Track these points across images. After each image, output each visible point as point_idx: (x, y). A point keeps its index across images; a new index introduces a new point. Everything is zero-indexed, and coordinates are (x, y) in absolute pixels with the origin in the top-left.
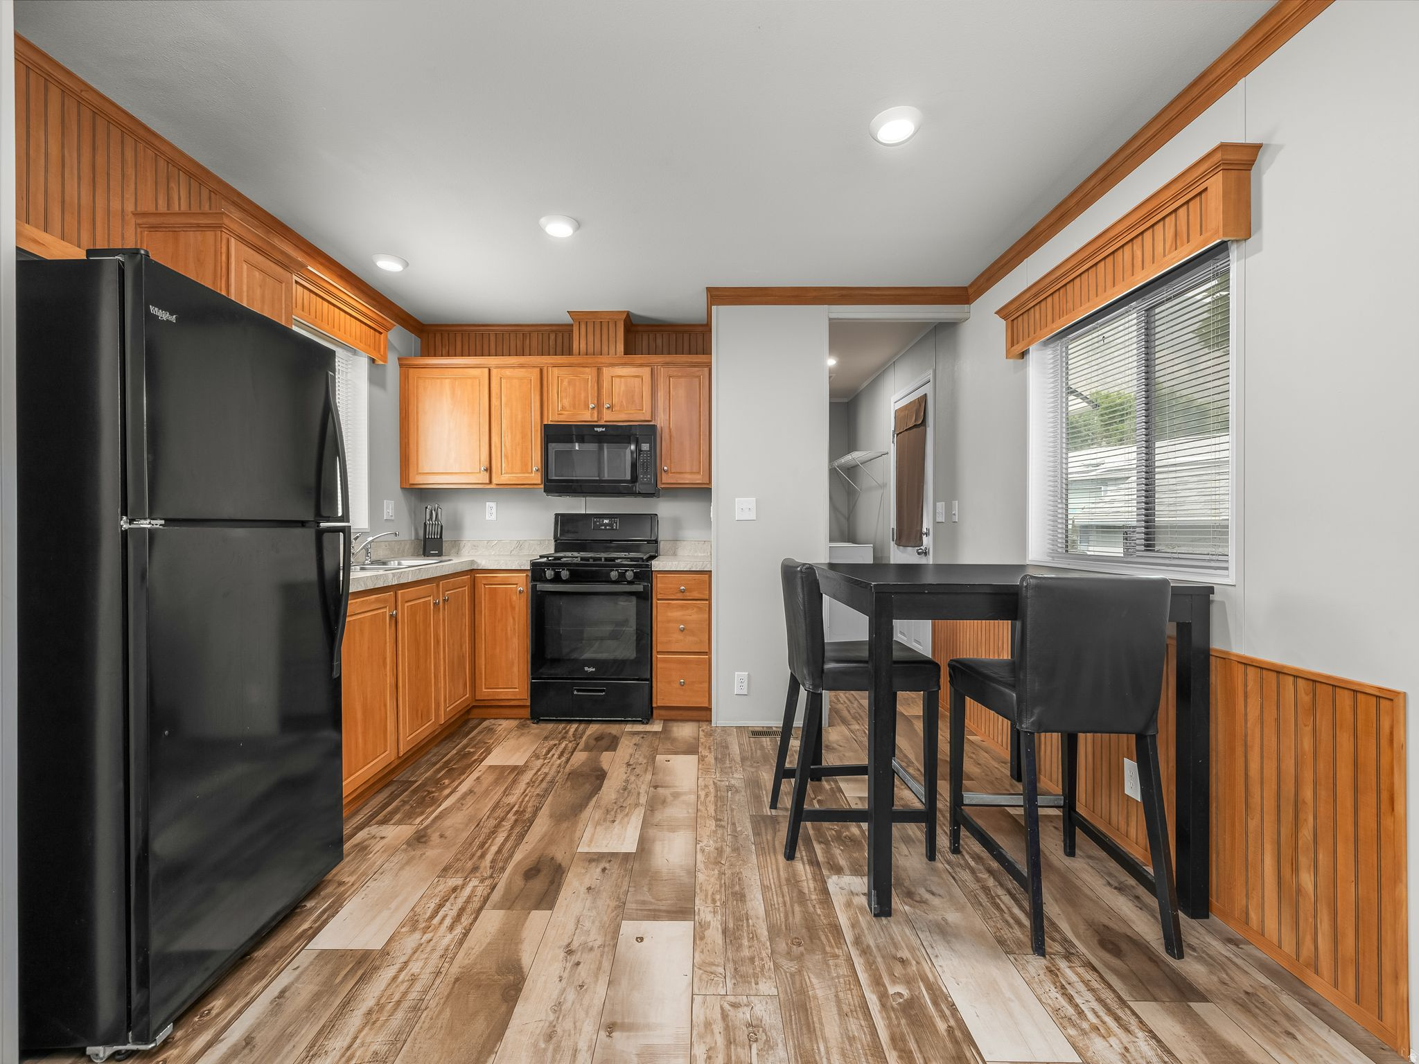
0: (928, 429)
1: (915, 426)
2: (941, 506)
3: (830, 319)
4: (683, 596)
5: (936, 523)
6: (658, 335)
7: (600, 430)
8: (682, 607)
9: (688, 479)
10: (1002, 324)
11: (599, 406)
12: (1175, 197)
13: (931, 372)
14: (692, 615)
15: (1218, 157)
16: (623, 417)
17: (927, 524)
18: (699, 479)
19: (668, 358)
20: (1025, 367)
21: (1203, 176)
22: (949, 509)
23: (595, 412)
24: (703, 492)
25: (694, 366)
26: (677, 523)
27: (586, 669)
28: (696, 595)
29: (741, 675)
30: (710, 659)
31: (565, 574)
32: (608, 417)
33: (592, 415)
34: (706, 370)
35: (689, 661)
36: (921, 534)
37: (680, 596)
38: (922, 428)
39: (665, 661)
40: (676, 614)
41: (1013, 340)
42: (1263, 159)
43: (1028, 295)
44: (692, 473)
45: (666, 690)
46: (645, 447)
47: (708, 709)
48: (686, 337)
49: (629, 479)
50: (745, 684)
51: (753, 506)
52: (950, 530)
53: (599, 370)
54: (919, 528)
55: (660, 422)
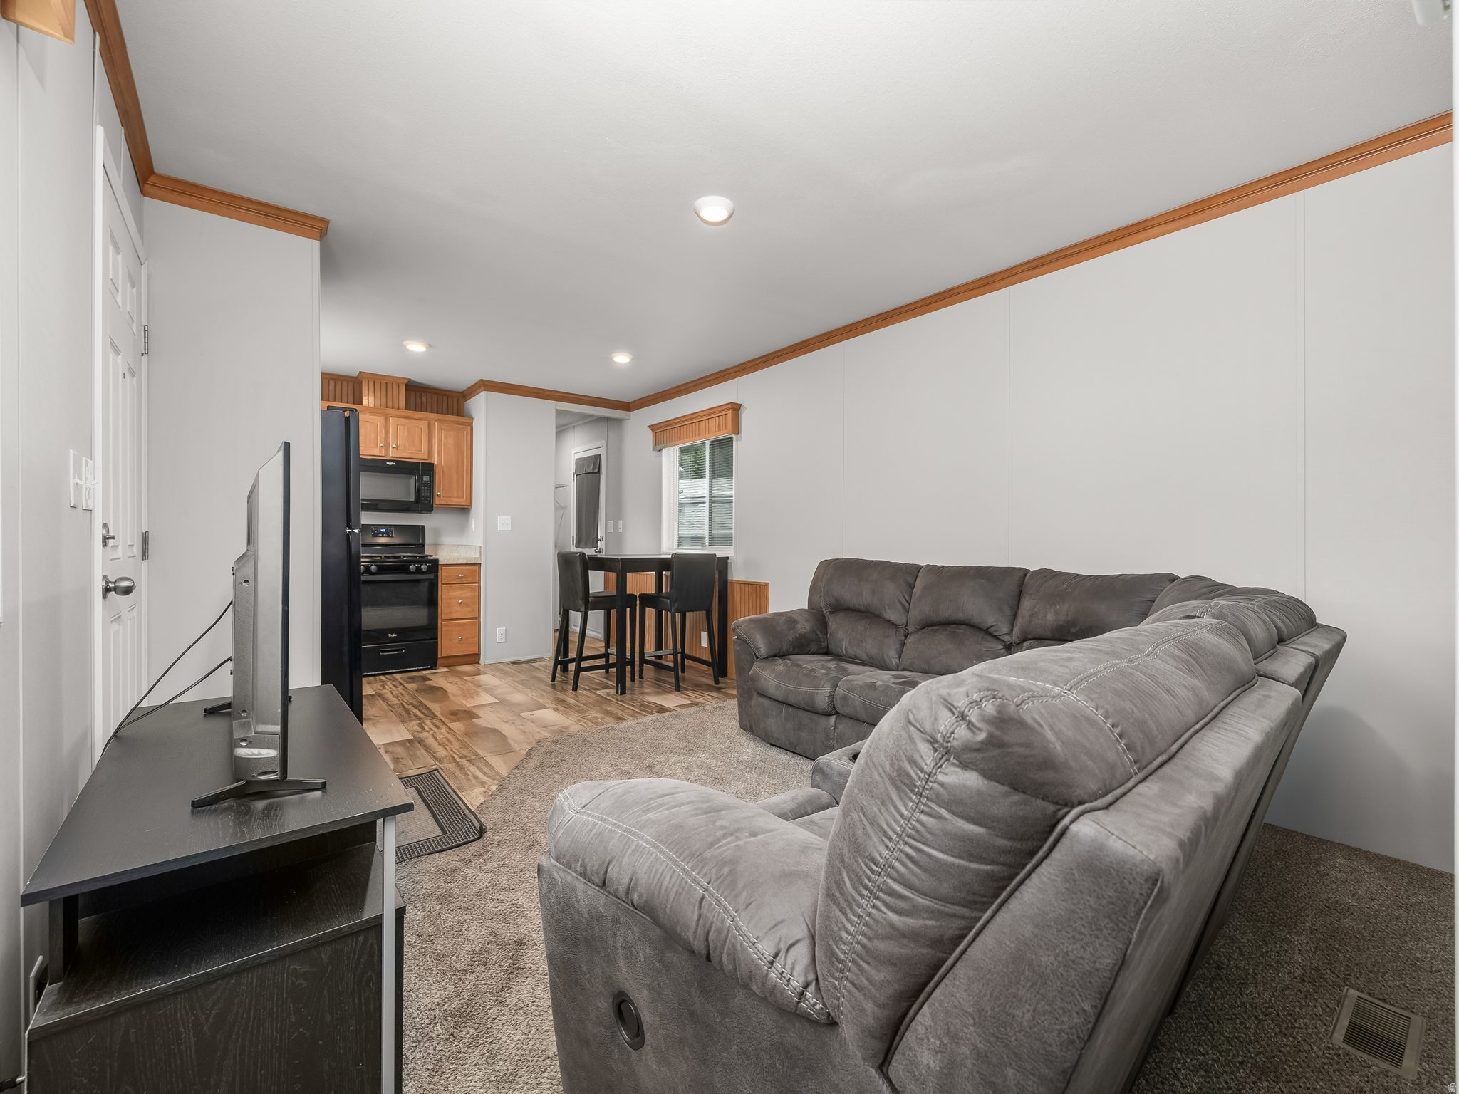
0: (601, 476)
1: (593, 473)
2: (611, 523)
3: (556, 410)
4: (462, 582)
5: (607, 533)
6: (423, 394)
7: (391, 464)
8: (460, 588)
9: (455, 501)
10: (650, 433)
11: (386, 446)
12: (719, 412)
13: (604, 442)
14: (467, 593)
15: (730, 406)
16: (405, 455)
17: (601, 534)
18: (463, 502)
19: (441, 416)
20: (661, 456)
21: (726, 409)
22: (616, 525)
23: (383, 449)
24: (465, 510)
25: (461, 424)
26: (437, 533)
27: (390, 635)
28: (470, 580)
29: (500, 631)
30: (479, 622)
31: (373, 568)
32: (392, 453)
33: (380, 451)
34: (469, 427)
35: (464, 624)
36: (597, 540)
37: (458, 581)
38: (597, 474)
39: (448, 625)
40: (456, 593)
41: (656, 443)
42: (742, 409)
43: (663, 424)
44: (456, 497)
45: (448, 644)
46: (426, 478)
47: (478, 655)
48: (445, 398)
49: (413, 500)
50: (504, 635)
51: (509, 522)
52: (617, 536)
53: (386, 419)
54: (595, 536)
55: (435, 460)
